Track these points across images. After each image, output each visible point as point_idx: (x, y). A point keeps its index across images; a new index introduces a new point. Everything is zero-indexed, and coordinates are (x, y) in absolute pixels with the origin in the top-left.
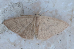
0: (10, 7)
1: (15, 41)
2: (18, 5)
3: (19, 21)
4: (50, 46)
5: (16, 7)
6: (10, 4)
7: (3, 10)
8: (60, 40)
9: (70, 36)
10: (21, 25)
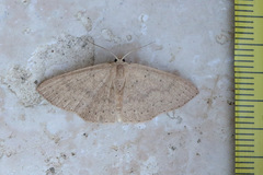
0: (61, 44)
1: (61, 132)
2: (82, 43)
3: (74, 80)
4: (146, 158)
5: (77, 48)
6: (63, 36)
7: (44, 49)
8: (173, 149)
9: (199, 141)
10: (82, 89)
